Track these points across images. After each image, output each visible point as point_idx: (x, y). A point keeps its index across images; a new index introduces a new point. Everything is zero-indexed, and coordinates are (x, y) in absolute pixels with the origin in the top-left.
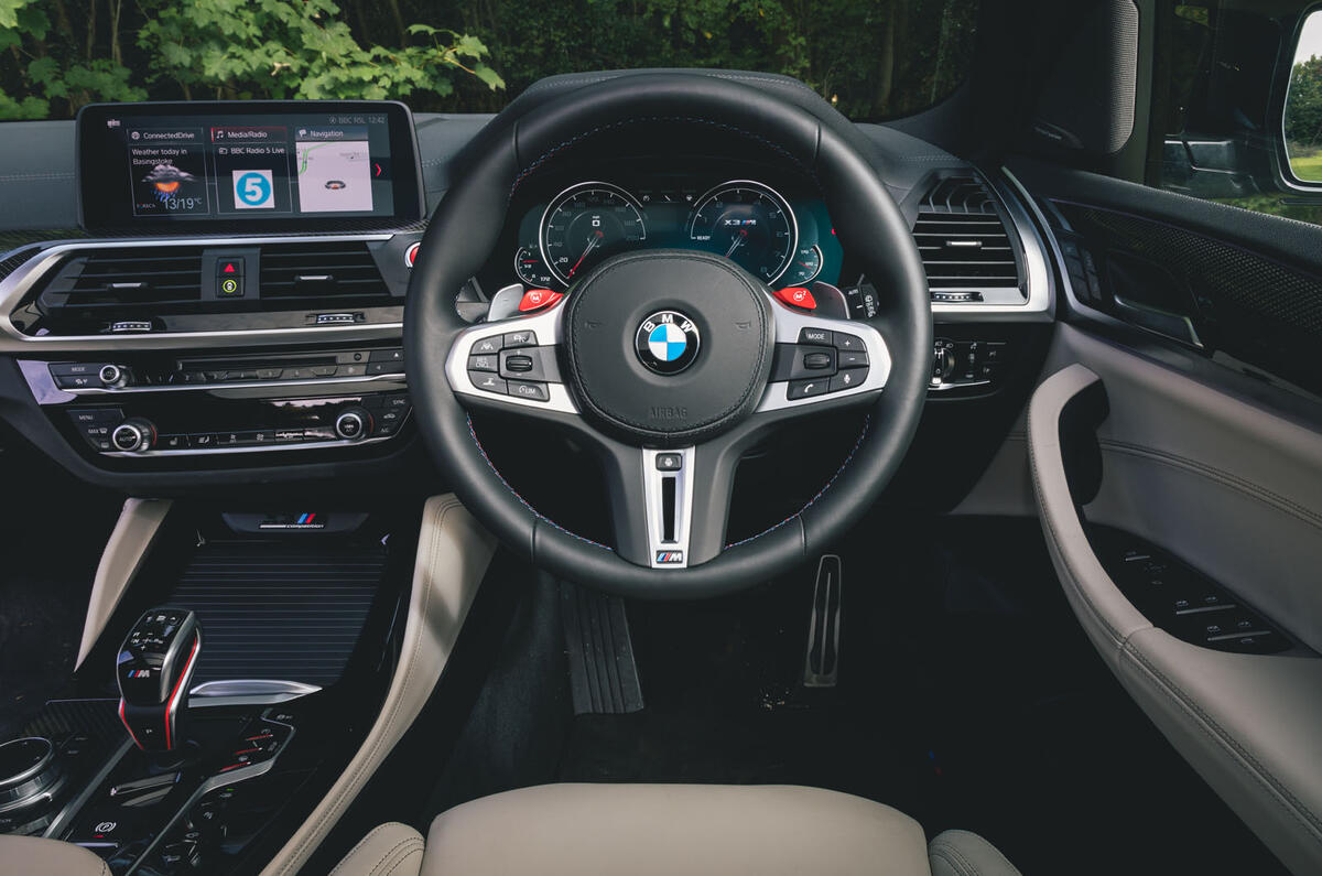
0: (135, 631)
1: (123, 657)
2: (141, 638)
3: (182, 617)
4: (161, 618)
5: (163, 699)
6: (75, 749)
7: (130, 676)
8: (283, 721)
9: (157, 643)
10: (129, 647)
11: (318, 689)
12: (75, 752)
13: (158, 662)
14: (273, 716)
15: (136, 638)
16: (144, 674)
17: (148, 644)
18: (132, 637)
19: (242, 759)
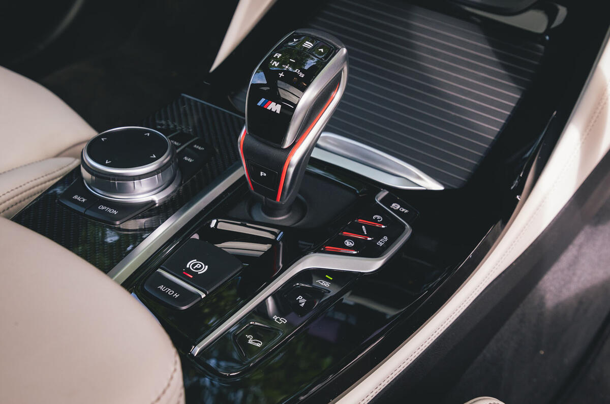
0: (276, 51)
1: (258, 78)
2: (282, 62)
3: (331, 52)
4: (308, 45)
5: (287, 145)
6: (192, 158)
7: (259, 104)
8: (397, 212)
9: (296, 75)
10: (266, 68)
11: (441, 188)
12: (190, 160)
13: (293, 99)
14: (387, 201)
15: (276, 59)
16: (275, 107)
17: (287, 72)
18: (271, 57)
19: (348, 243)
